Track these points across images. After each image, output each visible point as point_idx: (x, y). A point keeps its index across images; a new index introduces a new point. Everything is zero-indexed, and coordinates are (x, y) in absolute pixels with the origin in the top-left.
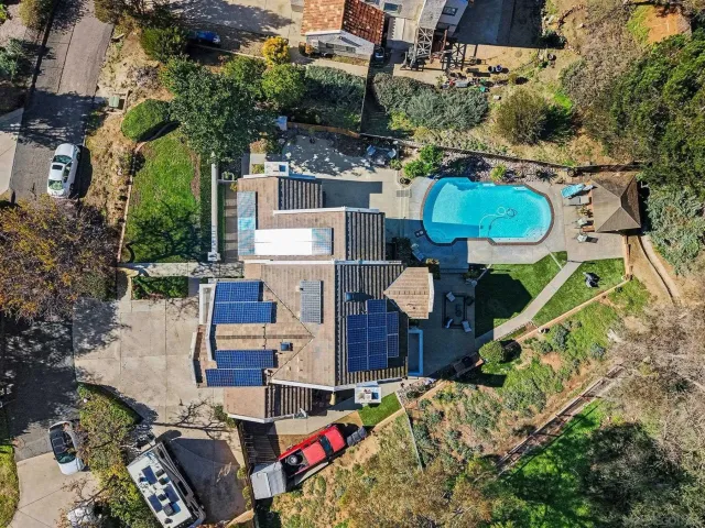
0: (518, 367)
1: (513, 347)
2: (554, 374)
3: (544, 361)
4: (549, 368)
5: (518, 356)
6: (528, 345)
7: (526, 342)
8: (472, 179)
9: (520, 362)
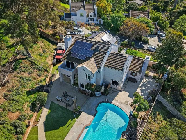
0: (27, 104)
1: (35, 110)
2: (9, 110)
3: (18, 113)
4: (13, 111)
5: (30, 107)
6: (30, 115)
7: (32, 116)
8: (124, 132)
9: (28, 106)
